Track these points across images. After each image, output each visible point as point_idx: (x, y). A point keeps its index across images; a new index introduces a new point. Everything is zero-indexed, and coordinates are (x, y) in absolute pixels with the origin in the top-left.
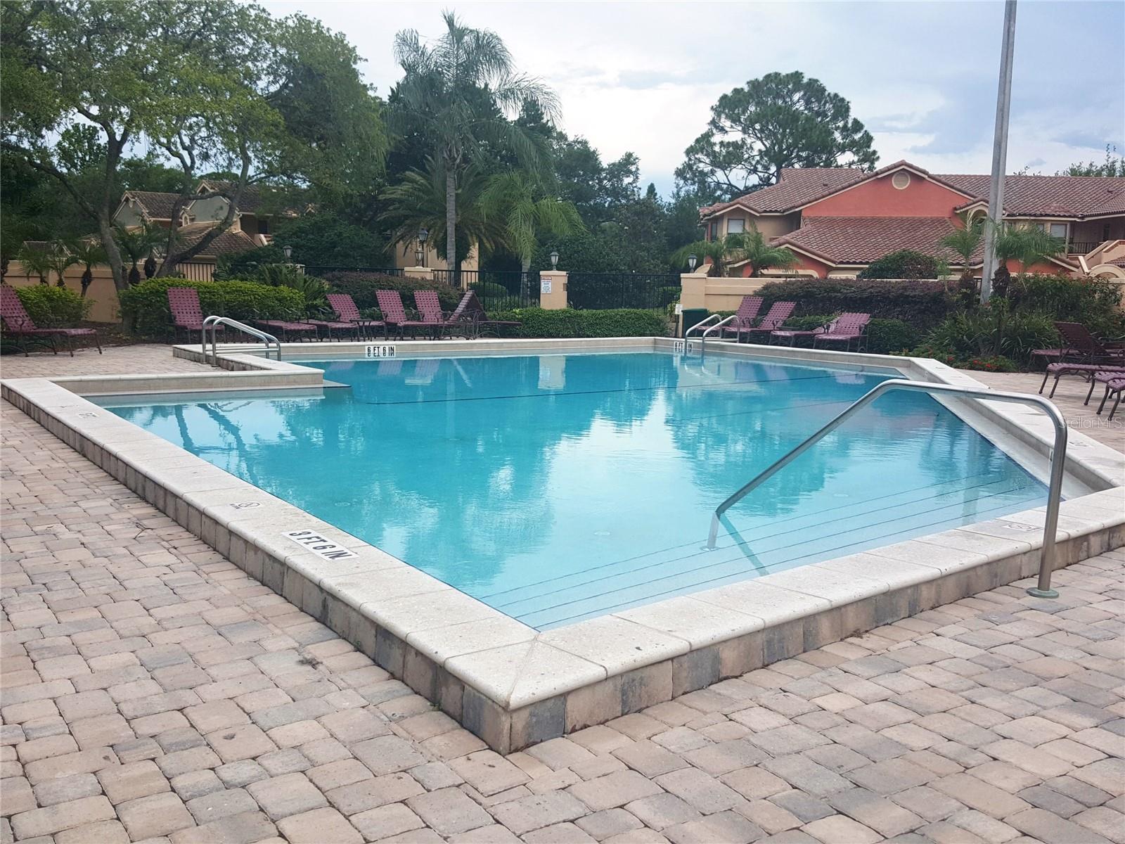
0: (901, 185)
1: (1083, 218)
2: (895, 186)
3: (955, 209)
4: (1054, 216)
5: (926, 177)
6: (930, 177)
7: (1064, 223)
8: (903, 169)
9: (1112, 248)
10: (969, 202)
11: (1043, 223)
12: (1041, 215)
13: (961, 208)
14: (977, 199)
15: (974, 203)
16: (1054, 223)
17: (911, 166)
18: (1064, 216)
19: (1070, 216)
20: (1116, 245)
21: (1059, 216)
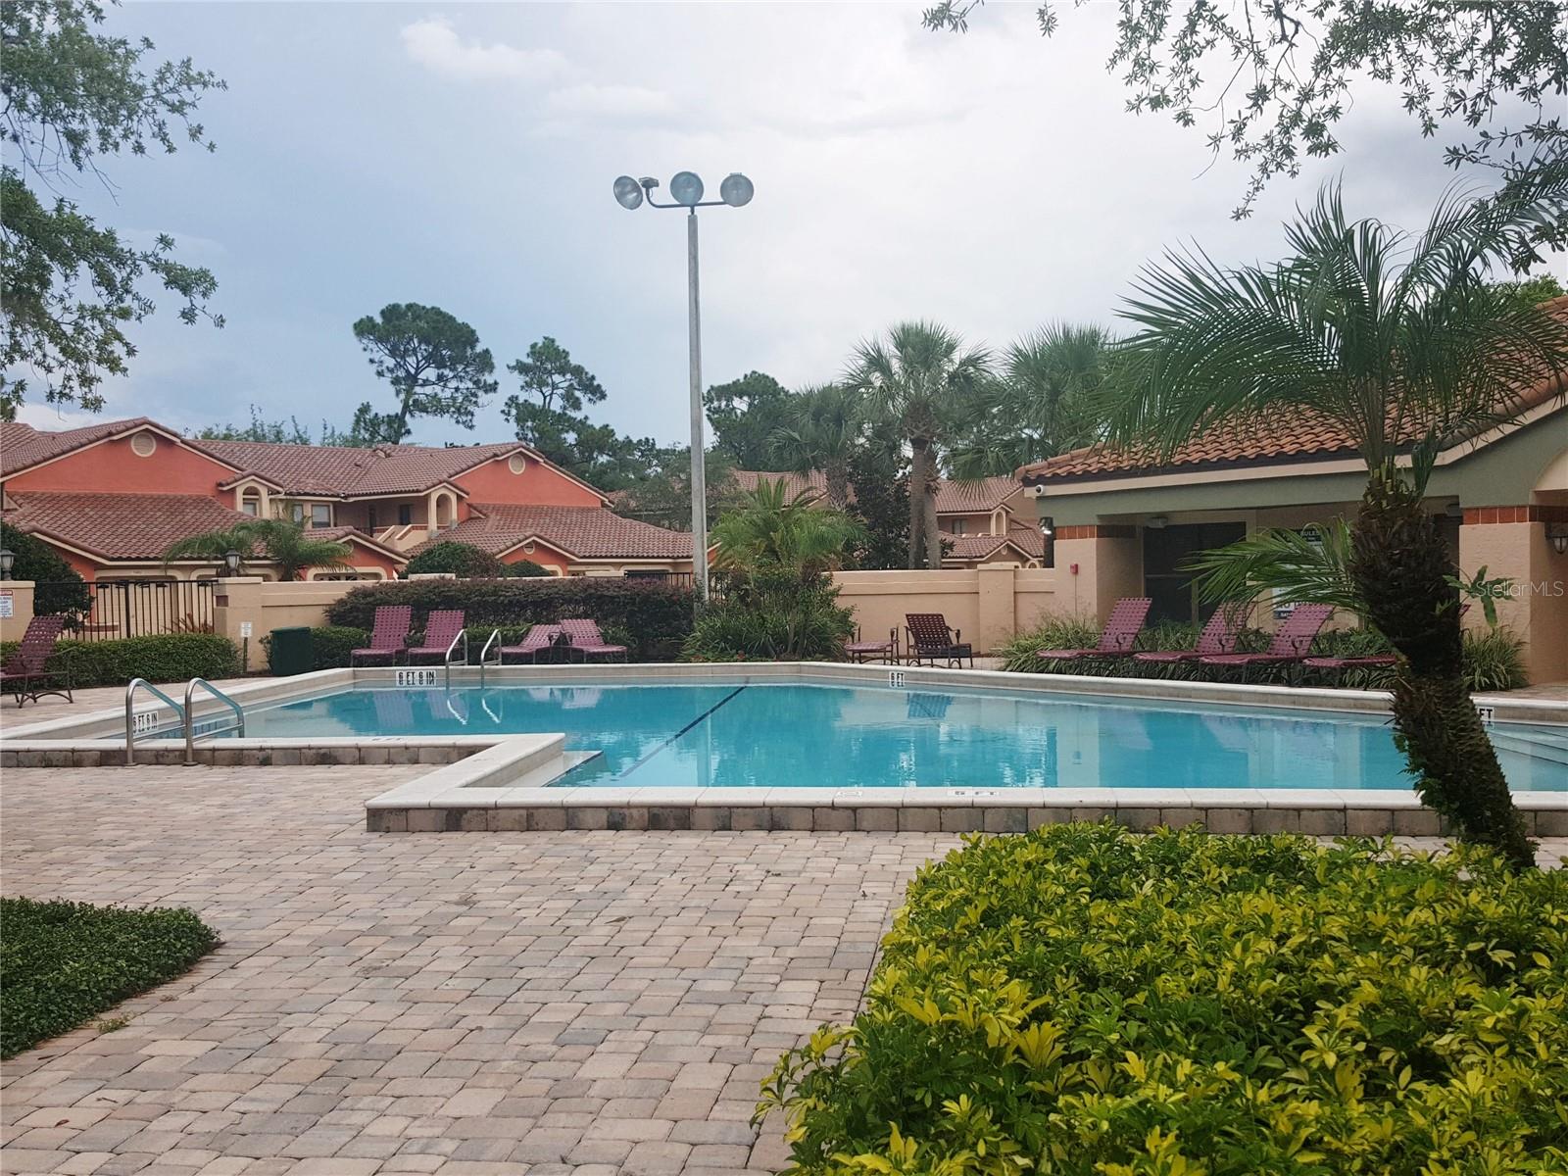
0: (145, 451)
1: (346, 497)
2: (138, 453)
3: (221, 485)
4: (314, 495)
5: (178, 441)
6: (183, 442)
7: (326, 504)
8: (147, 430)
9: (405, 534)
10: (237, 476)
11: (301, 503)
12: (299, 494)
13: (228, 484)
14: (244, 473)
15: (244, 477)
16: (315, 504)
17: (157, 427)
18: (326, 495)
19: (332, 496)
20: (409, 531)
21: (321, 495)
